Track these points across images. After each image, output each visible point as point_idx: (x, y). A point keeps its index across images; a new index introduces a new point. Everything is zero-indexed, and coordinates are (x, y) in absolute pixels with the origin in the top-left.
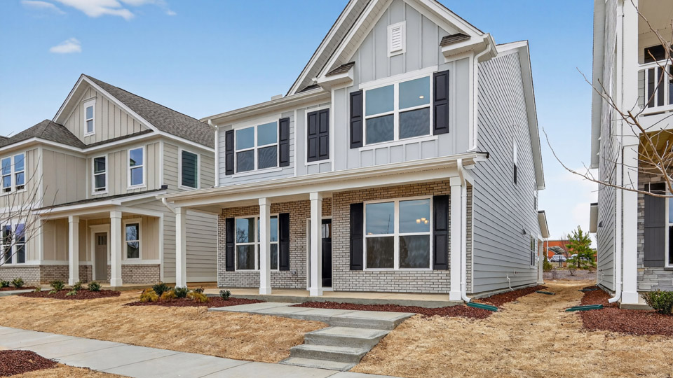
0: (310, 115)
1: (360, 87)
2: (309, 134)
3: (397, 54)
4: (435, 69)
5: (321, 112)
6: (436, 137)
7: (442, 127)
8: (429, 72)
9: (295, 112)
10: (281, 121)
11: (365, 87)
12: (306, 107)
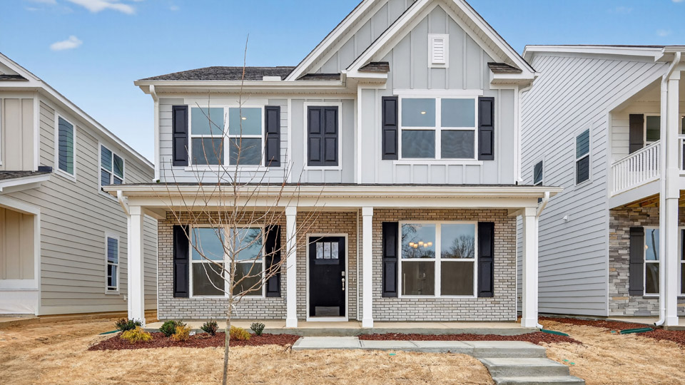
0: (310, 109)
1: (395, 93)
2: (310, 133)
3: (438, 68)
4: (481, 93)
5: (327, 109)
6: (481, 162)
7: (487, 153)
8: (474, 94)
9: (289, 102)
10: (268, 109)
11: (402, 94)
12: (306, 98)
